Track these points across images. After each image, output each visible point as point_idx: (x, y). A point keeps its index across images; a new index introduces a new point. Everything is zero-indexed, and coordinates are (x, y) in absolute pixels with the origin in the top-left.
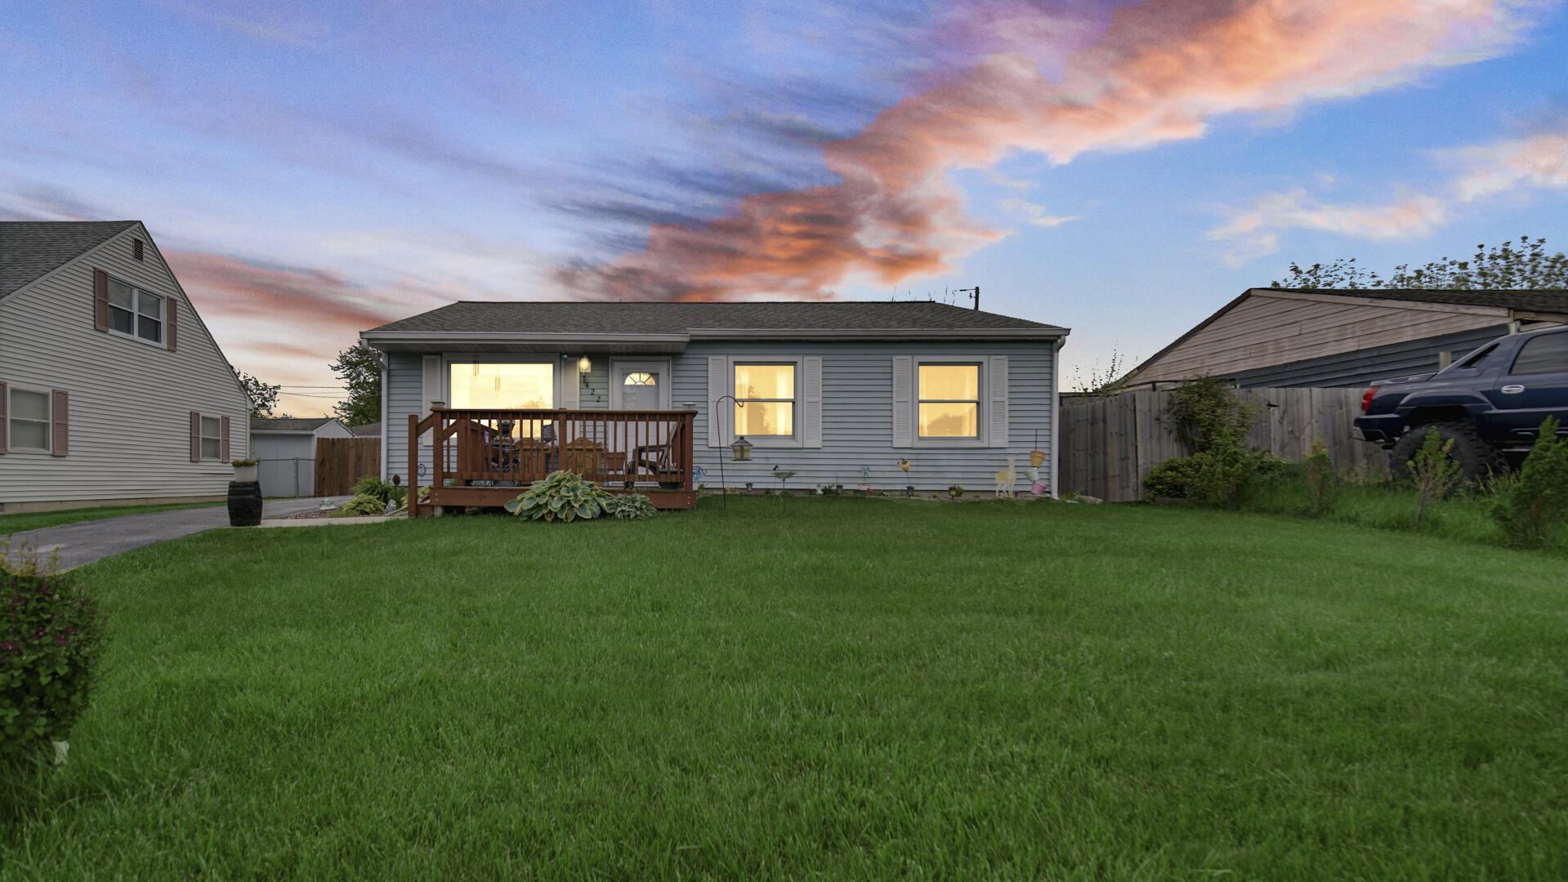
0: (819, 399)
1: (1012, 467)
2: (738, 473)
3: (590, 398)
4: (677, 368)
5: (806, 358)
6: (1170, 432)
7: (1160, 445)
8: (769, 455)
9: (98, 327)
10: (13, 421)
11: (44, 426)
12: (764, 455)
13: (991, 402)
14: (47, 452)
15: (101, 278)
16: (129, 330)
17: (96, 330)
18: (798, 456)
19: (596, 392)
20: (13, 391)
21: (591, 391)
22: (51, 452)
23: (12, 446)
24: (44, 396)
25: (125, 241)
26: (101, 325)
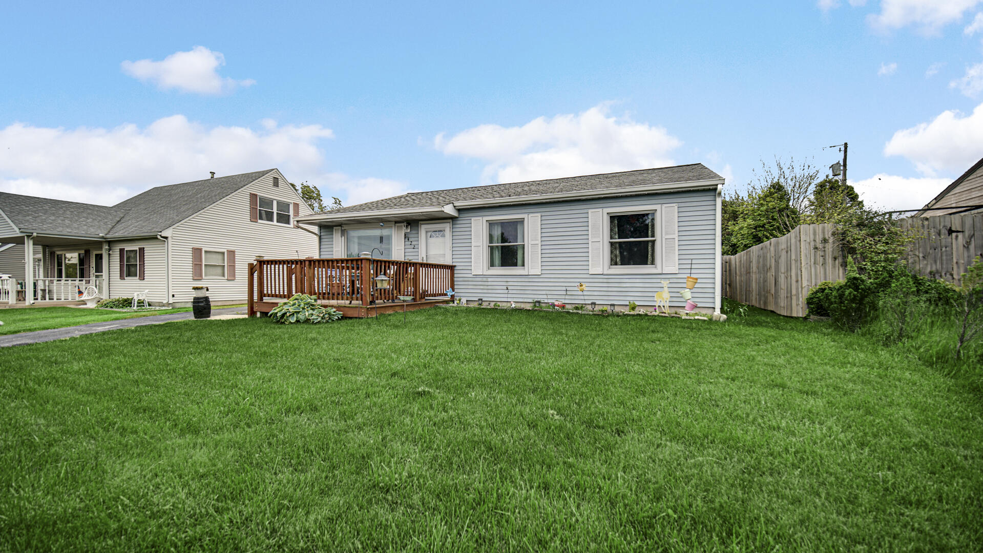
0: (539, 242)
1: (666, 289)
2: (490, 291)
3: (410, 246)
4: (454, 226)
5: (531, 215)
6: (835, 259)
7: (825, 270)
8: (508, 280)
9: (252, 220)
10: (205, 265)
11: (224, 266)
12: (505, 280)
13: (664, 239)
14: (223, 278)
15: (253, 196)
16: (272, 220)
17: (251, 221)
18: (527, 280)
19: (413, 243)
20: (206, 252)
21: (410, 243)
22: (226, 278)
23: (205, 276)
24: (223, 253)
25: (269, 179)
26: (253, 219)
